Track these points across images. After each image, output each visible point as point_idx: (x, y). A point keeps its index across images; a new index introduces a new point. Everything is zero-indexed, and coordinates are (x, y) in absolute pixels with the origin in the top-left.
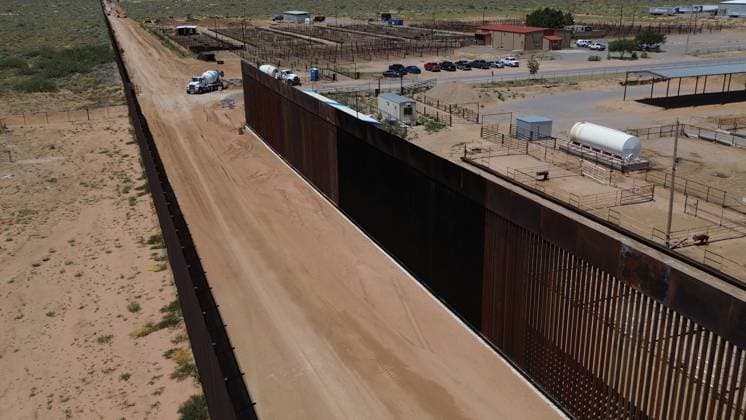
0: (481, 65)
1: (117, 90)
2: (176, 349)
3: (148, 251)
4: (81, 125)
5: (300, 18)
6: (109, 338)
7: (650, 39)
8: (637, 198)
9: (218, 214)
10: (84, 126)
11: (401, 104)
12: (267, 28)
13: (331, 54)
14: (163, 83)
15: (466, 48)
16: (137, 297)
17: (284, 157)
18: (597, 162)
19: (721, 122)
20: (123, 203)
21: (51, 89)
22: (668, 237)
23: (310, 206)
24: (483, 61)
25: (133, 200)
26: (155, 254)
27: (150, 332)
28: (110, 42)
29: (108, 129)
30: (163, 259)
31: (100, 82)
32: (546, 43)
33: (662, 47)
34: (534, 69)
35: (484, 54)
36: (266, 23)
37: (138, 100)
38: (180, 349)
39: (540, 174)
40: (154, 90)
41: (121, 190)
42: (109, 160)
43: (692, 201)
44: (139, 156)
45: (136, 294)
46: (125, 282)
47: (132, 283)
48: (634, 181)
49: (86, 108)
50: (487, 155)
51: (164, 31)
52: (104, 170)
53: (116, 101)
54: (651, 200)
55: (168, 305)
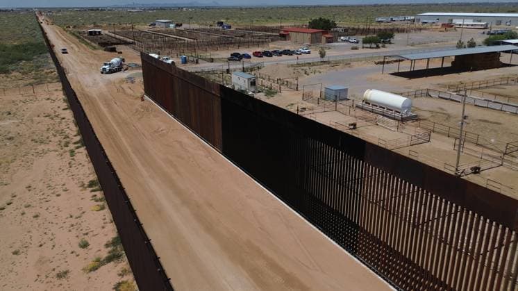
1: (52, 72)
2: (123, 282)
3: (88, 193)
4: (28, 96)
5: (167, 24)
6: (66, 273)
8: (420, 140)
9: (137, 161)
10: (31, 98)
11: (248, 79)
12: (146, 31)
13: (190, 46)
14: (83, 67)
15: (274, 42)
16: (84, 234)
18: (383, 115)
19: (450, 87)
20: (64, 154)
21: (6, 72)
22: (456, 169)
23: (201, 152)
24: (288, 50)
25: (72, 152)
26: (95, 196)
27: (99, 266)
28: (44, 40)
29: (48, 99)
30: (101, 200)
31: (40, 67)
32: (324, 39)
34: (322, 55)
35: (287, 45)
36: (145, 28)
37: (68, 78)
38: (126, 282)
39: (352, 125)
40: (77, 71)
41: (63, 144)
42: (52, 121)
44: (73, 119)
45: (84, 232)
46: (74, 221)
47: (79, 222)
49: (31, 84)
50: (311, 112)
51: (80, 33)
52: (48, 130)
53: (53, 79)
54: (429, 141)
55: (111, 240)
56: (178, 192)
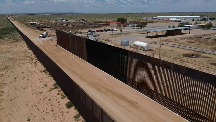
0: (109, 30)
1: (20, 38)
3: (44, 73)
4: (13, 46)
5: (62, 20)
10: (14, 46)
11: (95, 39)
12: (54, 22)
15: (104, 27)
16: (45, 83)
20: (32, 63)
21: (2, 38)
25: (35, 62)
26: (46, 74)
27: (52, 90)
28: (13, 26)
29: (21, 47)
30: (48, 75)
31: (15, 36)
32: (122, 25)
34: (121, 31)
35: (109, 28)
41: (31, 60)
42: (24, 54)
44: (33, 53)
46: (41, 80)
47: (43, 80)
49: (13, 42)
51: (27, 23)
52: (24, 56)
53: (21, 40)
55: (54, 84)
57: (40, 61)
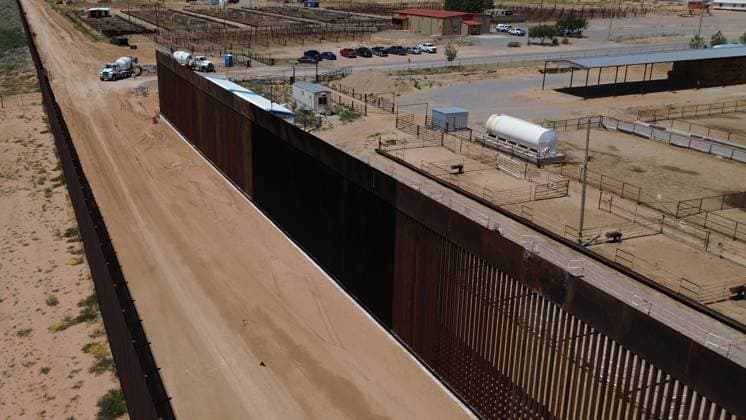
0: (399, 51)
1: (29, 77)
2: (93, 344)
3: (64, 244)
6: (28, 331)
7: (571, 25)
8: (552, 193)
9: (133, 206)
11: (316, 94)
12: (180, 10)
13: (246, 38)
14: (76, 68)
15: (383, 33)
16: (54, 291)
17: (198, 147)
18: (513, 155)
19: (641, 113)
20: (38, 195)
22: (580, 234)
23: (223, 199)
24: (400, 47)
25: (48, 191)
26: (72, 247)
27: (68, 326)
28: (22, 25)
29: (22, 117)
30: (79, 252)
31: (13, 68)
32: (465, 28)
33: (584, 32)
34: (451, 56)
35: (401, 39)
36: (179, 5)
37: (51, 85)
38: (97, 344)
39: (455, 167)
40: (67, 76)
41: (36, 181)
42: (24, 149)
43: (607, 196)
44: (54, 146)
45: (54, 288)
46: (42, 275)
47: (50, 277)
48: (548, 176)
50: (402, 146)
51: (76, 13)
52: (19, 160)
53: (30, 88)
54: (566, 195)
55: (85, 299)
56: (181, 248)
57: (68, 188)
